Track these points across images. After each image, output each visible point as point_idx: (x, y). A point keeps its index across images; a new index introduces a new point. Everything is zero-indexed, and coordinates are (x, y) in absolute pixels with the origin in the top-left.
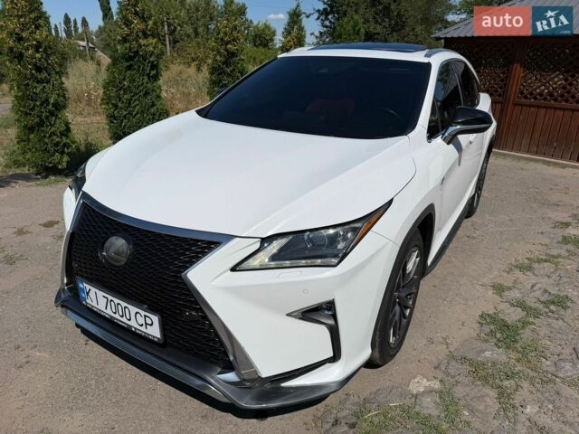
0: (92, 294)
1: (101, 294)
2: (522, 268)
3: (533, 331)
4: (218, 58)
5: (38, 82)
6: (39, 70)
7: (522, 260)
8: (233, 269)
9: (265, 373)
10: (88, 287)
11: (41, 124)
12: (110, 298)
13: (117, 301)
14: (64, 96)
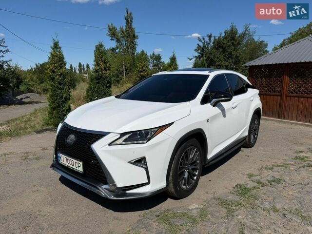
0: (62, 158)
1: (65, 157)
2: (267, 168)
3: (258, 191)
4: (137, 79)
5: (60, 89)
6: (60, 84)
7: (269, 165)
8: (109, 145)
9: (119, 185)
10: (61, 155)
11: (59, 106)
12: (68, 158)
13: (69, 158)
14: (69, 95)
